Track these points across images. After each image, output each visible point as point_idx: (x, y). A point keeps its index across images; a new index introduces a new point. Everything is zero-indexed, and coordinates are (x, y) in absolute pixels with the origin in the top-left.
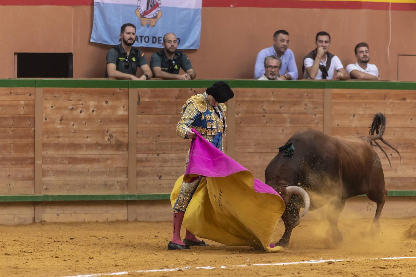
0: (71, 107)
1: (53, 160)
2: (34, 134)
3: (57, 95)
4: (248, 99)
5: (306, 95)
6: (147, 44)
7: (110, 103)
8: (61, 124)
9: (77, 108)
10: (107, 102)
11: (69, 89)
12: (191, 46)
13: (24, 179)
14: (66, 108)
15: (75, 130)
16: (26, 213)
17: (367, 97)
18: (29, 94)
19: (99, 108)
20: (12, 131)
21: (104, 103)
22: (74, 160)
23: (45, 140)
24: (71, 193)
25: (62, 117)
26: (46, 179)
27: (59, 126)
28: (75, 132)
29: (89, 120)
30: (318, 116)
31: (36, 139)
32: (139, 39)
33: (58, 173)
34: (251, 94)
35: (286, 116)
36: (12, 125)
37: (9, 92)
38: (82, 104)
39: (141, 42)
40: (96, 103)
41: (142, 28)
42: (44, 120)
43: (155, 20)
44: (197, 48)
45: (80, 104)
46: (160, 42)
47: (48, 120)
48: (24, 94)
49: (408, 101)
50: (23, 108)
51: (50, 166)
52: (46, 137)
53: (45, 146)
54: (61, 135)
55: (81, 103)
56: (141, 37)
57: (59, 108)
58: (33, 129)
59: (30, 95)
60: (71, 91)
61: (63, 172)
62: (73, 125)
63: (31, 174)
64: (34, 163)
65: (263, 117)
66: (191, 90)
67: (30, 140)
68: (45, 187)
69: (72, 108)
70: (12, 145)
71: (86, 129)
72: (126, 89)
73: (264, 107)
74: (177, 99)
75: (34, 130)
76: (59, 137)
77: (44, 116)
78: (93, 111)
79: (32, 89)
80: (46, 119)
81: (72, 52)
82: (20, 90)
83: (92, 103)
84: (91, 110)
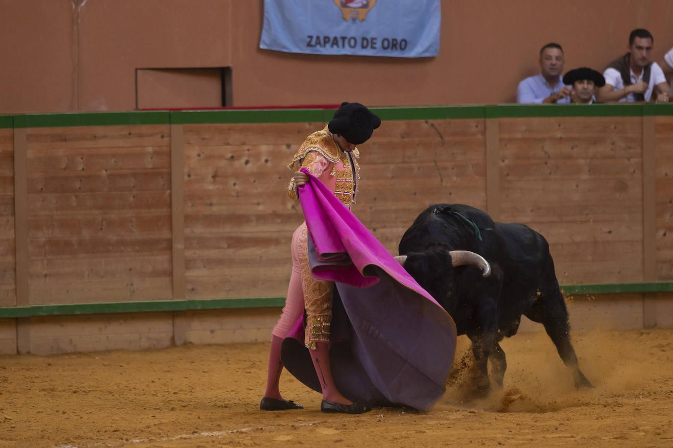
0: (229, 155)
1: (203, 242)
2: (171, 200)
3: (206, 136)
4: (519, 136)
5: (613, 127)
6: (353, 50)
7: (294, 147)
8: (214, 182)
9: (240, 157)
10: (288, 146)
11: (226, 126)
12: (426, 51)
13: (156, 274)
14: (221, 157)
15: (238, 192)
16: (161, 330)
18: (159, 136)
19: (276, 155)
20: (134, 197)
21: (284, 148)
22: (237, 242)
23: (189, 210)
24: (233, 296)
25: (216, 172)
26: (192, 274)
27: (211, 187)
28: (237, 196)
29: (260, 175)
30: (633, 161)
31: (174, 209)
32: (340, 43)
33: (210, 263)
34: (524, 128)
35: (581, 162)
36: (134, 187)
37: (128, 133)
38: (248, 150)
39: (343, 46)
40: (271, 148)
41: (345, 24)
42: (186, 178)
43: (365, 10)
44: (435, 55)
45: (245, 151)
46: (375, 46)
47: (193, 177)
48: (152, 135)
50: (151, 158)
51: (198, 252)
52: (190, 205)
53: (189, 219)
54: (214, 201)
55: (246, 147)
56: (344, 38)
57: (210, 157)
58: (168, 192)
59: (162, 137)
60: (229, 130)
61: (219, 262)
62: (235, 184)
63: (166, 266)
64: (170, 248)
65: (544, 166)
66: (427, 122)
67: (164, 211)
68: (190, 287)
69: (232, 157)
70: (134, 219)
71: (255, 191)
72: (319, 124)
73: (546, 149)
74: (403, 137)
75: (171, 194)
76: (211, 205)
77: (186, 170)
78: (266, 161)
79: (164, 128)
80: (189, 176)
81: (230, 65)
82: (145, 129)
83: (264, 148)
84: (263, 159)
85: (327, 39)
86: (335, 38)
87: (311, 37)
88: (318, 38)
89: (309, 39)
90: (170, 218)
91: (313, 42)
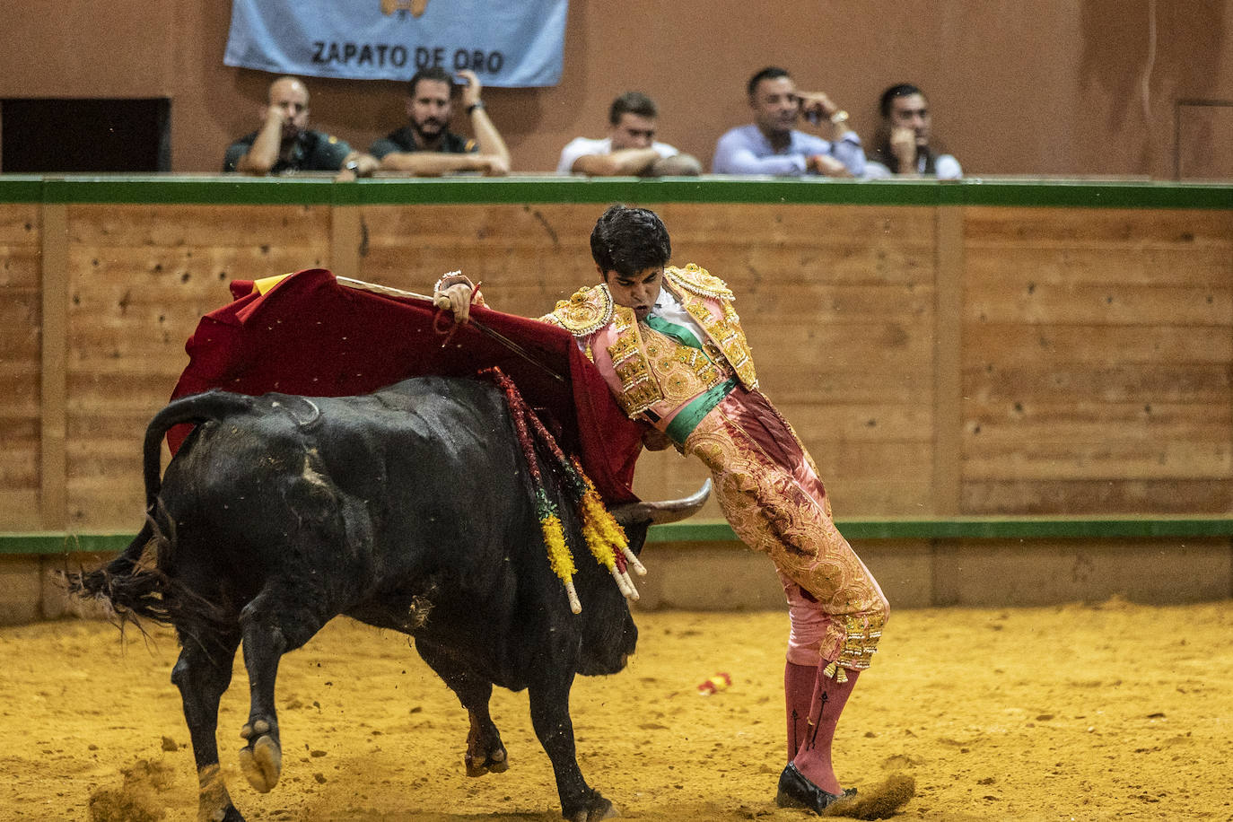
0: (152, 264)
1: (99, 426)
2: (41, 346)
3: (110, 227)
4: (701, 237)
5: (880, 223)
6: (398, 71)
7: (275, 251)
8: (124, 314)
9: (172, 268)
10: (265, 249)
11: (147, 208)
12: (537, 75)
13: (10, 483)
14: (138, 267)
15: (167, 334)
16: (18, 588)
17: (1072, 233)
18: (22, 225)
19: (241, 266)
21: (256, 252)
23: (76, 365)
25: (127, 295)
26: (78, 485)
27: (117, 323)
28: (165, 341)
29: (210, 302)
30: (918, 289)
31: (47, 362)
32: (376, 57)
33: (112, 465)
34: (712, 223)
35: (820, 289)
38: (189, 255)
39: (382, 62)
40: (231, 251)
41: (385, 22)
42: (72, 306)
44: (552, 82)
45: (181, 256)
47: (83, 304)
48: (9, 223)
49: (1200, 242)
50: (7, 267)
51: (91, 446)
52: (78, 356)
53: (74, 382)
54: (123, 349)
55: (183, 250)
56: (382, 49)
57: (114, 268)
58: (36, 330)
59: (28, 227)
60: (153, 216)
62: (162, 319)
63: (30, 468)
64: (38, 435)
65: (749, 295)
66: (527, 209)
67: (27, 366)
68: (73, 509)
69: (159, 268)
72: (323, 208)
73: (752, 263)
74: (481, 235)
75: (40, 335)
76: (116, 356)
77: (72, 290)
78: (222, 276)
79: (30, 210)
80: (77, 301)
81: (169, 94)
83: (218, 253)
84: (217, 271)
85: (350, 50)
86: (367, 49)
87: (321, 45)
88: (334, 46)
89: (316, 49)
90: (38, 380)
91: (326, 54)
